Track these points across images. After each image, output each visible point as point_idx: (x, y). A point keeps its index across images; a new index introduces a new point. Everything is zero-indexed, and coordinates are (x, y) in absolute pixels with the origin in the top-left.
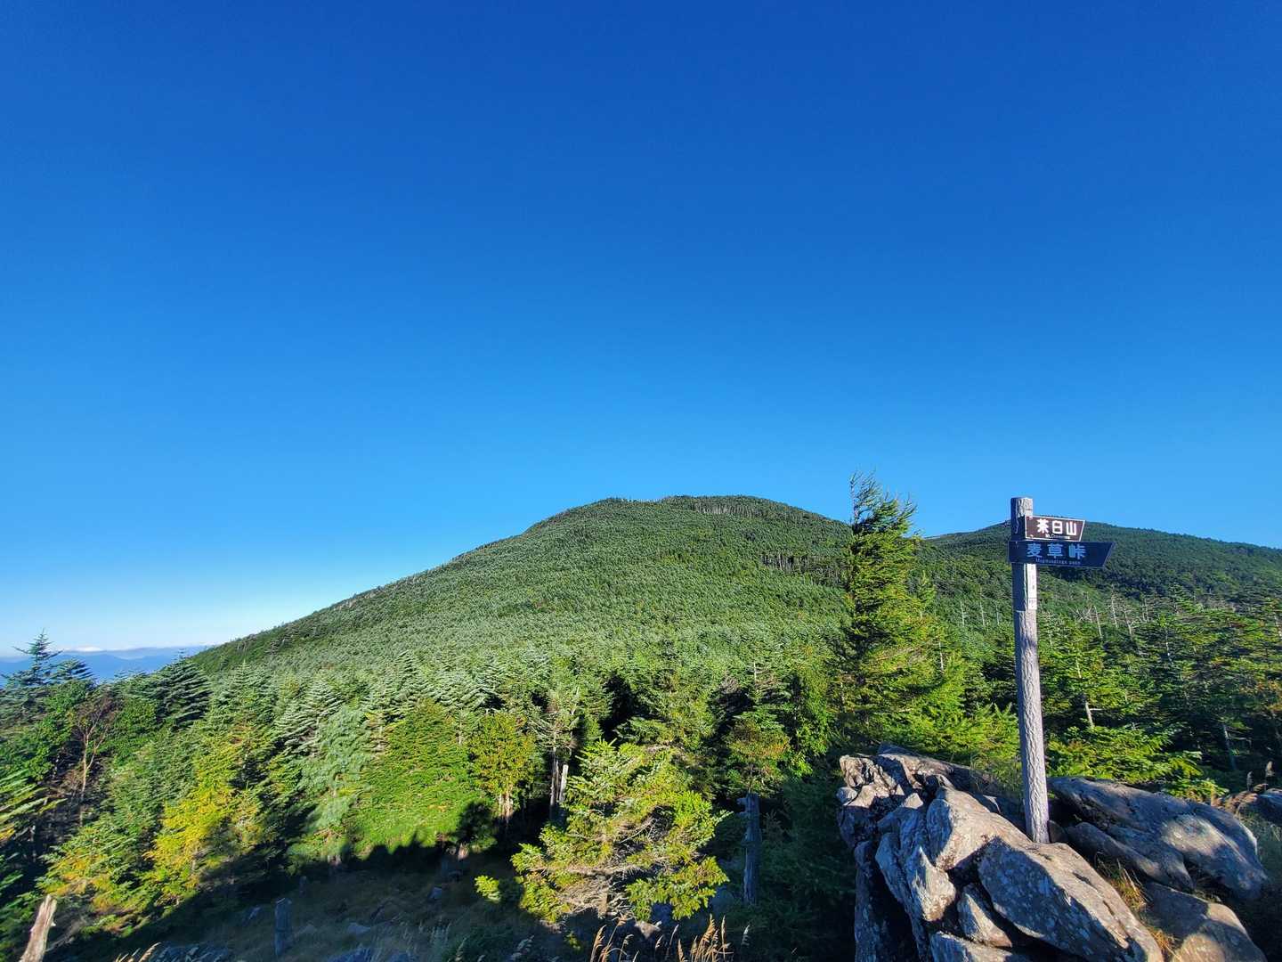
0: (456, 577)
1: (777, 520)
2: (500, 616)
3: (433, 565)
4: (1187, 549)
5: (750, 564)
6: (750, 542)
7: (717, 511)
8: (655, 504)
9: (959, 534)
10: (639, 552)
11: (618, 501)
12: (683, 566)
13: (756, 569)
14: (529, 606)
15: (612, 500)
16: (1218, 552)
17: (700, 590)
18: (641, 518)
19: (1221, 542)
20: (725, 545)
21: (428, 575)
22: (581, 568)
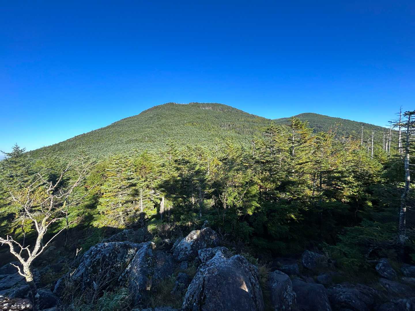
0: (112, 130)
1: (227, 112)
2: (126, 144)
3: (104, 126)
4: (347, 124)
5: (216, 127)
6: (217, 119)
7: (207, 108)
8: (186, 105)
9: (285, 118)
10: (179, 122)
11: (173, 104)
12: (193, 127)
13: (217, 128)
14: (136, 140)
15: (171, 103)
16: (355, 125)
17: (196, 135)
18: (181, 110)
19: (357, 122)
20: (208, 120)
21: (102, 129)
22: (157, 127)
